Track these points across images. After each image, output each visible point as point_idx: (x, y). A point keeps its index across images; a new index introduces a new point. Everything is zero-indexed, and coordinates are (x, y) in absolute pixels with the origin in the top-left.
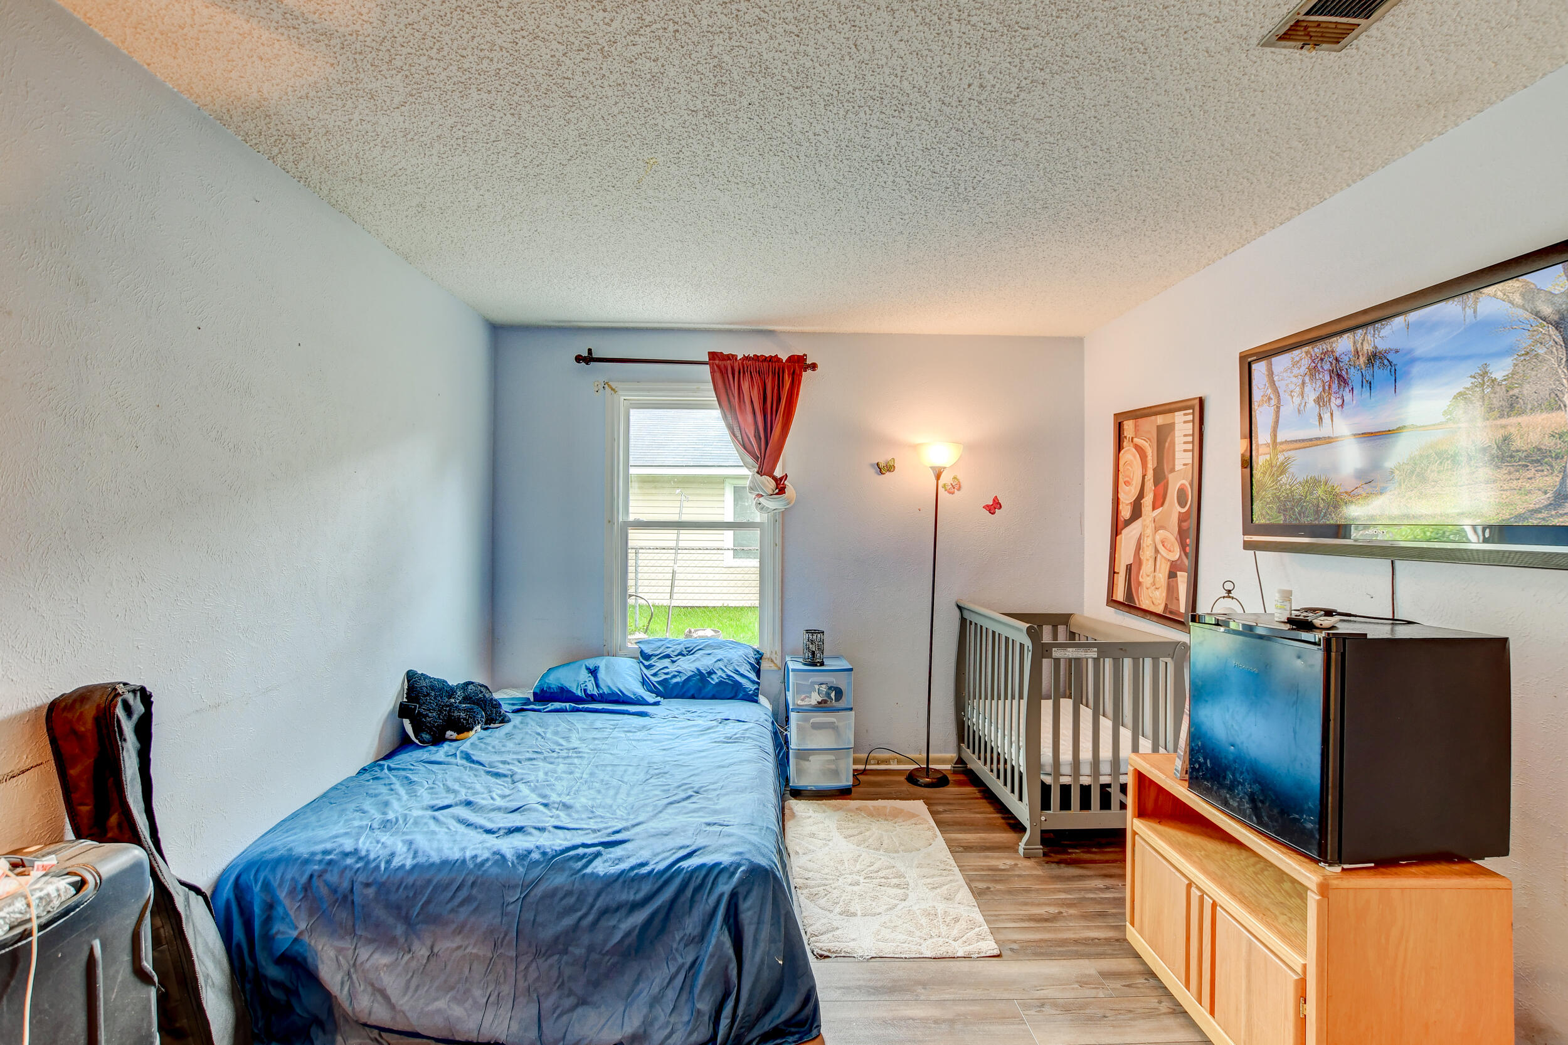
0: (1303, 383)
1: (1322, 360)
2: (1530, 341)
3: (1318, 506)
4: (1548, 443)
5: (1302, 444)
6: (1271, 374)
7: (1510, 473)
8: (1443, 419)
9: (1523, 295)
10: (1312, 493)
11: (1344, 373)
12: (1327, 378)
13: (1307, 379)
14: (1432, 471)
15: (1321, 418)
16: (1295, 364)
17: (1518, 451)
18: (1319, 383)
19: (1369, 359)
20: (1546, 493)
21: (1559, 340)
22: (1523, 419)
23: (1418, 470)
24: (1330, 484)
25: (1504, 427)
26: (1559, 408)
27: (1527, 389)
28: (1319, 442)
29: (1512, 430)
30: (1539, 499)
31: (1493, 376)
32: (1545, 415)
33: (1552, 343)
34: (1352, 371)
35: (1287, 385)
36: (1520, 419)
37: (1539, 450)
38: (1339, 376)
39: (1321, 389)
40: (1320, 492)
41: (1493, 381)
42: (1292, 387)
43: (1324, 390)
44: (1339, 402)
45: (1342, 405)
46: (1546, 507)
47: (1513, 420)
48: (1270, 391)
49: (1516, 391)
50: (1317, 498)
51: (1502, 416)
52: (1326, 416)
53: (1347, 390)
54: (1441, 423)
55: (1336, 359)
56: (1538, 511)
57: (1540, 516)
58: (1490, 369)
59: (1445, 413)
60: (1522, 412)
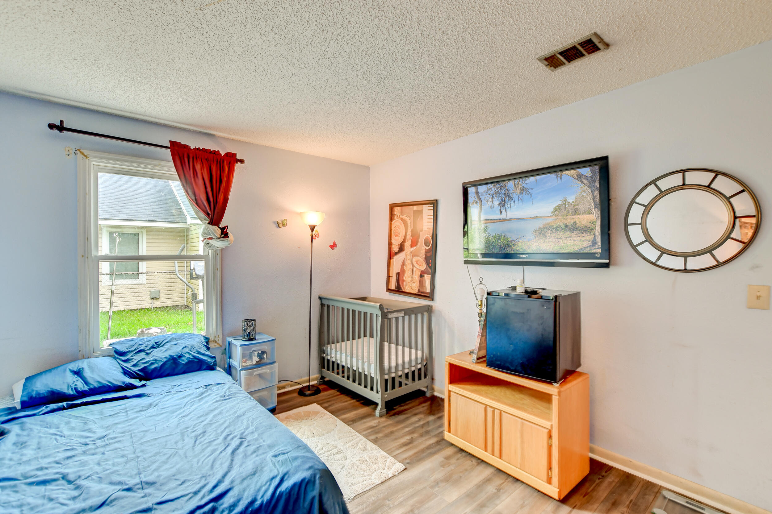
0: (493, 197)
1: (501, 189)
2: (581, 191)
3: (501, 246)
4: (589, 225)
5: (493, 221)
6: (477, 193)
7: (576, 234)
8: (551, 215)
9: (577, 176)
10: (498, 241)
11: (511, 195)
12: (503, 196)
13: (494, 196)
14: (548, 233)
15: (501, 211)
16: (488, 190)
17: (579, 227)
18: (500, 198)
19: (521, 191)
20: (589, 241)
21: (590, 191)
22: (580, 216)
23: (543, 232)
24: (506, 237)
25: (574, 219)
26: (592, 213)
27: (581, 207)
28: (500, 221)
29: (577, 220)
30: (587, 244)
31: (569, 201)
32: (587, 216)
33: (588, 192)
34: (514, 194)
35: (485, 197)
36: (579, 216)
37: (586, 227)
38: (509, 196)
39: (501, 200)
40: (502, 240)
41: (569, 203)
42: (488, 198)
43: (502, 201)
44: (509, 206)
45: (510, 207)
46: (590, 246)
47: (576, 216)
48: (477, 199)
49: (577, 207)
50: (500, 243)
51: (572, 215)
52: (503, 211)
53: (512, 201)
54: (551, 216)
55: (507, 189)
56: (587, 247)
57: (588, 249)
58: (568, 199)
59: (552, 213)
60: (579, 214)
